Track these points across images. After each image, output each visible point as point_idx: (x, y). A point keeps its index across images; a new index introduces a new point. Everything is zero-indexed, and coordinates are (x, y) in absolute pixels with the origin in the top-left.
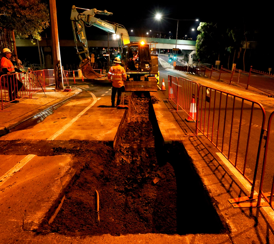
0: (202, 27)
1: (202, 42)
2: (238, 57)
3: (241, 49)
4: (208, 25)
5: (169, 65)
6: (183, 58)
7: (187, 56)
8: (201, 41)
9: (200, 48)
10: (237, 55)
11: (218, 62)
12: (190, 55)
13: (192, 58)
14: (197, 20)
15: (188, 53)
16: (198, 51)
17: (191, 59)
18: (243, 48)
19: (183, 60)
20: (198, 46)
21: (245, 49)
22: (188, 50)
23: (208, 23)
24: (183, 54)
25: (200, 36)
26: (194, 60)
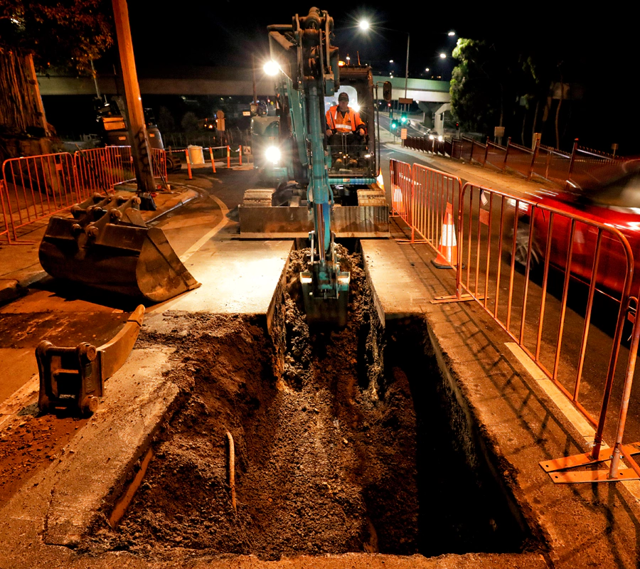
0: (463, 50)
1: (464, 85)
2: (545, 119)
3: (549, 99)
4: (475, 45)
5: (392, 137)
6: (421, 121)
7: (430, 116)
8: (460, 82)
9: (460, 98)
10: (541, 114)
11: (499, 130)
12: (438, 113)
13: (441, 119)
14: (452, 34)
15: (432, 110)
16: (454, 105)
17: (439, 123)
18: (554, 98)
19: (422, 126)
20: (454, 93)
21: (558, 100)
22: (433, 102)
23: (477, 41)
24: (422, 112)
25: (460, 71)
26: (446, 125)
